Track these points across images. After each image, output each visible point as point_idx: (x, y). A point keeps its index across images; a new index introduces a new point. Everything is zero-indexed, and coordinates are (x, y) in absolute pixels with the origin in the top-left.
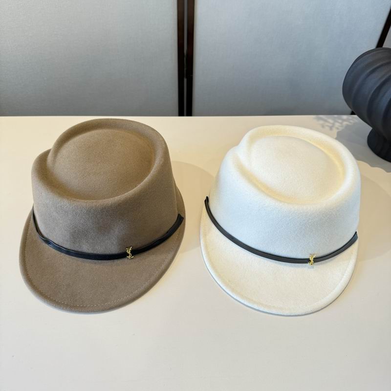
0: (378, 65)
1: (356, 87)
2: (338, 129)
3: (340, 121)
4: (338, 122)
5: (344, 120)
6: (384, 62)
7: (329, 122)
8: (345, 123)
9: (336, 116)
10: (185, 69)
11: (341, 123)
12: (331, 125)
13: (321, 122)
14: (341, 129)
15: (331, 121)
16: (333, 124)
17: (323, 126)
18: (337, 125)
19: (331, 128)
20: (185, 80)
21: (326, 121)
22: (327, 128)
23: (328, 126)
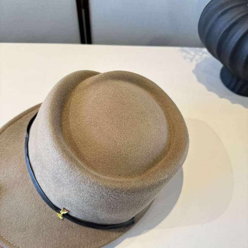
0: (229, 6)
1: (208, 27)
2: (197, 60)
3: (201, 54)
4: (199, 55)
5: (204, 53)
6: (235, 4)
7: (191, 54)
8: (205, 56)
9: (198, 49)
11: (201, 56)
12: (191, 57)
13: (184, 54)
14: (200, 61)
15: (193, 53)
16: (194, 57)
17: (185, 58)
18: (197, 57)
19: (191, 60)
20: (83, 11)
21: (188, 53)
22: (188, 60)
23: (189, 58)
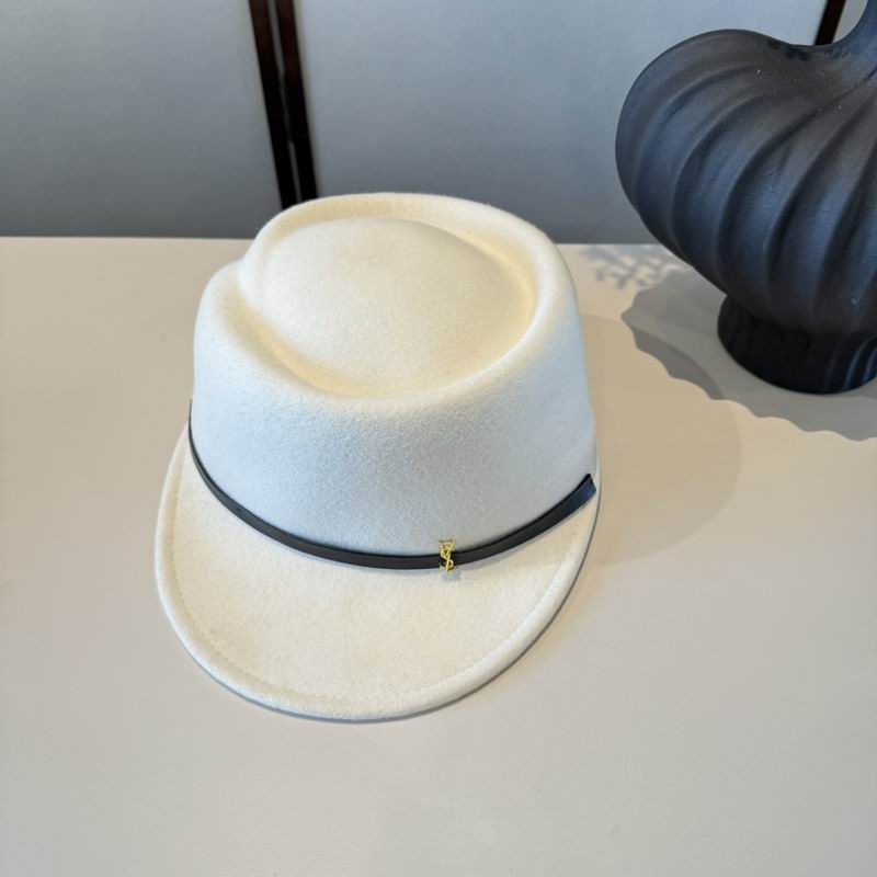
4: (650, 265)
7: (622, 265)
8: (670, 267)
10: (287, 117)
11: (657, 268)
12: (622, 272)
13: (600, 264)
14: (650, 283)
15: (629, 261)
16: (633, 271)
17: (600, 276)
18: (644, 272)
19: (622, 282)
20: (292, 147)
21: (613, 260)
22: (612, 281)
23: (614, 275)
